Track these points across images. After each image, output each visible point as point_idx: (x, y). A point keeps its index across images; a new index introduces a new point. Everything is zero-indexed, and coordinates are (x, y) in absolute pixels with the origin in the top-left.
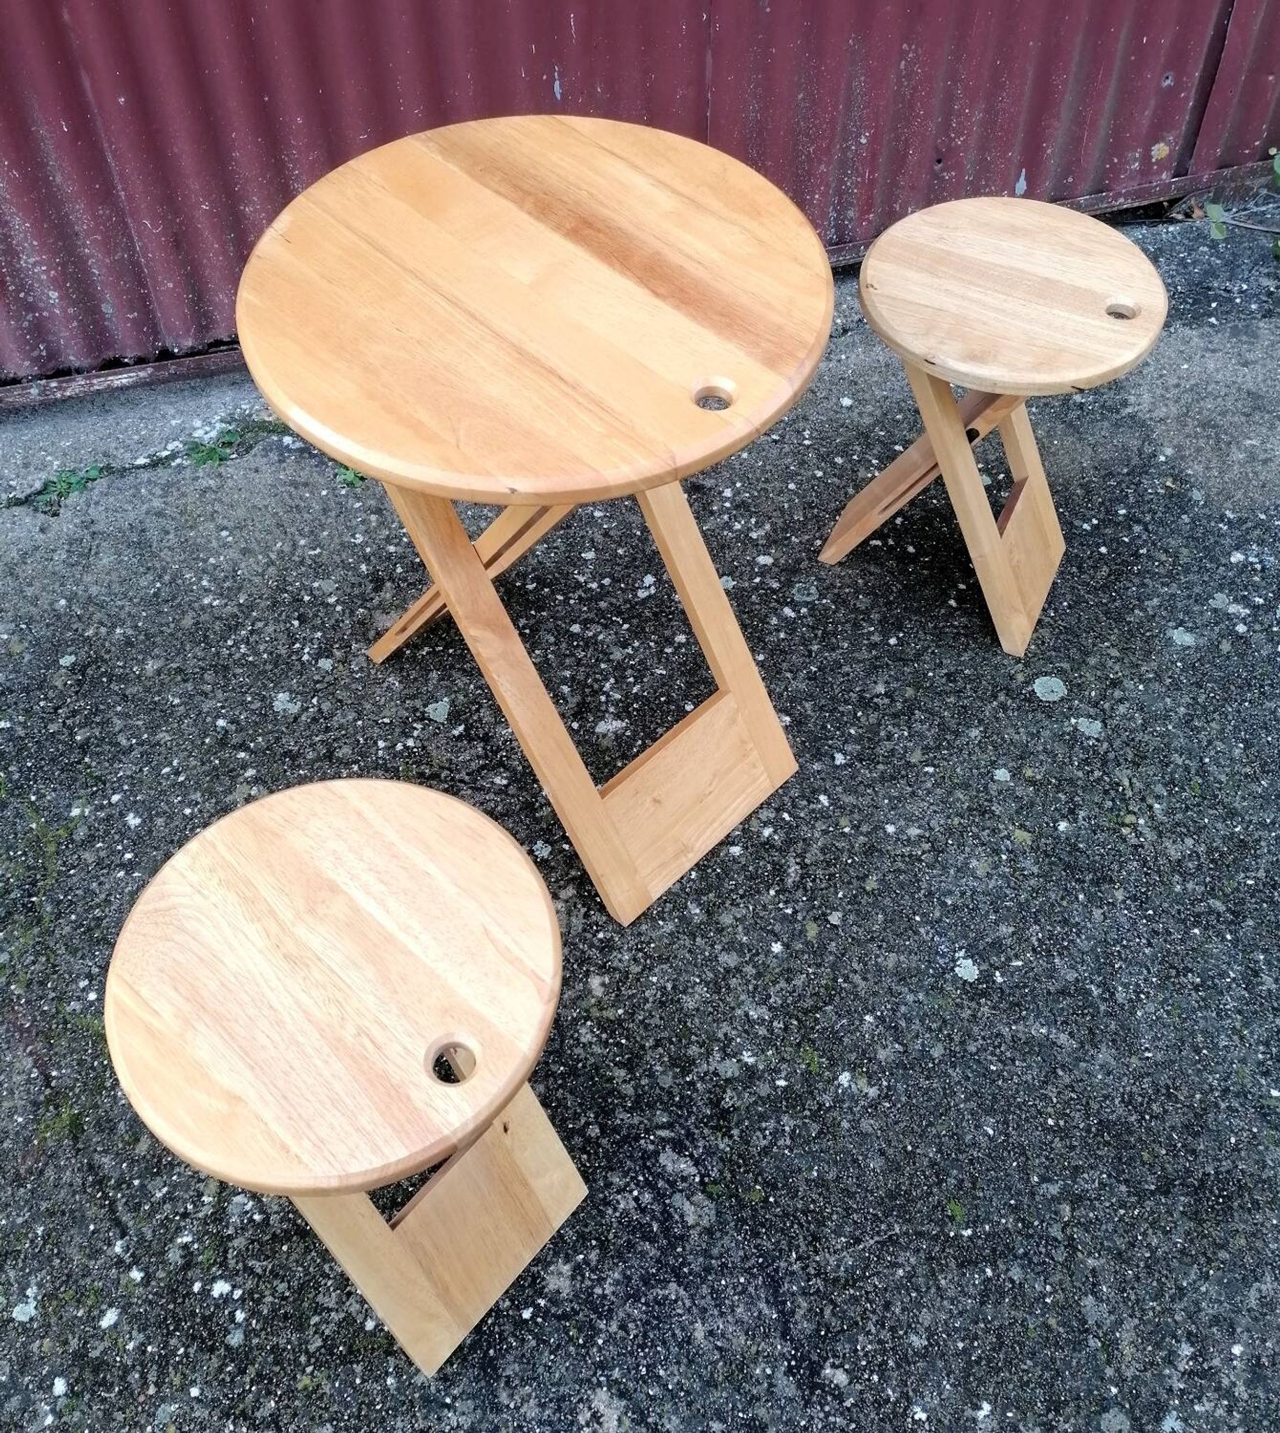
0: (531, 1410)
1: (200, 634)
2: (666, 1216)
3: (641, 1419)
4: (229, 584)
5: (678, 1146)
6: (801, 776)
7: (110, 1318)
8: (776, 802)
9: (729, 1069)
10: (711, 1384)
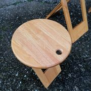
0: (68, 88)
1: (30, 16)
2: (80, 70)
3: (80, 89)
4: (32, 12)
5: (80, 64)
6: (89, 31)
7: (25, 76)
8: (87, 33)
9: (85, 57)
10: (87, 86)
